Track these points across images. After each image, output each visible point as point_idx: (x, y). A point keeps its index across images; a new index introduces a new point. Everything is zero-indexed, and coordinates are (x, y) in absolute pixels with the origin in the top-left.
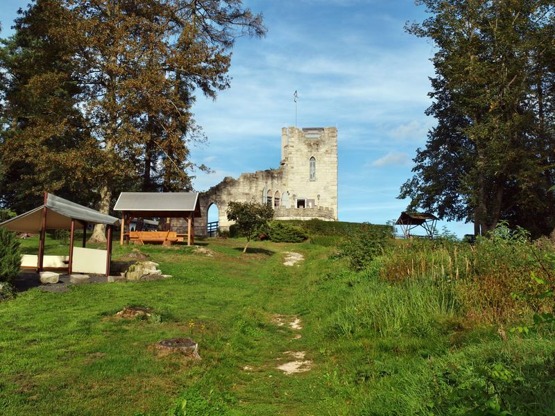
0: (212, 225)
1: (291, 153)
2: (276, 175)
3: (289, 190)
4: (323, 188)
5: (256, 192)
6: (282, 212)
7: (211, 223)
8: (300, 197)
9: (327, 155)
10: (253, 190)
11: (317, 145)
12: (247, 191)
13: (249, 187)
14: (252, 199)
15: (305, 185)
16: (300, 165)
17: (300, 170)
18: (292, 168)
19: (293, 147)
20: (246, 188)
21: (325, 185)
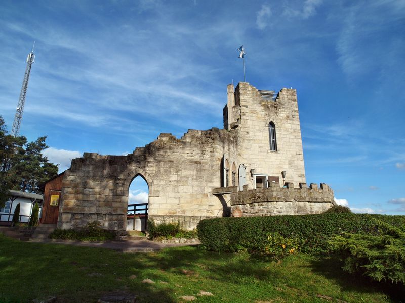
0: (137, 207)
1: (244, 115)
2: (232, 140)
3: (245, 162)
4: (287, 162)
7: (135, 205)
8: (259, 172)
9: (289, 121)
11: (276, 107)
12: (197, 158)
13: (200, 152)
14: (205, 170)
15: (264, 157)
16: (257, 130)
17: (257, 137)
18: (247, 133)
19: (247, 107)
20: (195, 152)
21: (289, 159)
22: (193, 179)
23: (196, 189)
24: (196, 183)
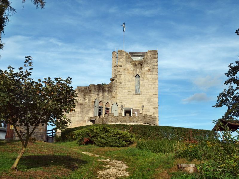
0: (49, 132)
1: (119, 72)
2: (107, 89)
3: (118, 101)
4: (146, 100)
5: (89, 102)
6: (110, 119)
8: (127, 107)
9: (150, 73)
10: (87, 101)
11: (142, 64)
12: (81, 102)
13: (83, 98)
14: (85, 108)
15: (131, 98)
16: (127, 81)
17: (127, 85)
18: (121, 83)
19: (121, 66)
20: (80, 99)
21: (148, 98)
22: (78, 113)
23: (80, 118)
24: (80, 115)
